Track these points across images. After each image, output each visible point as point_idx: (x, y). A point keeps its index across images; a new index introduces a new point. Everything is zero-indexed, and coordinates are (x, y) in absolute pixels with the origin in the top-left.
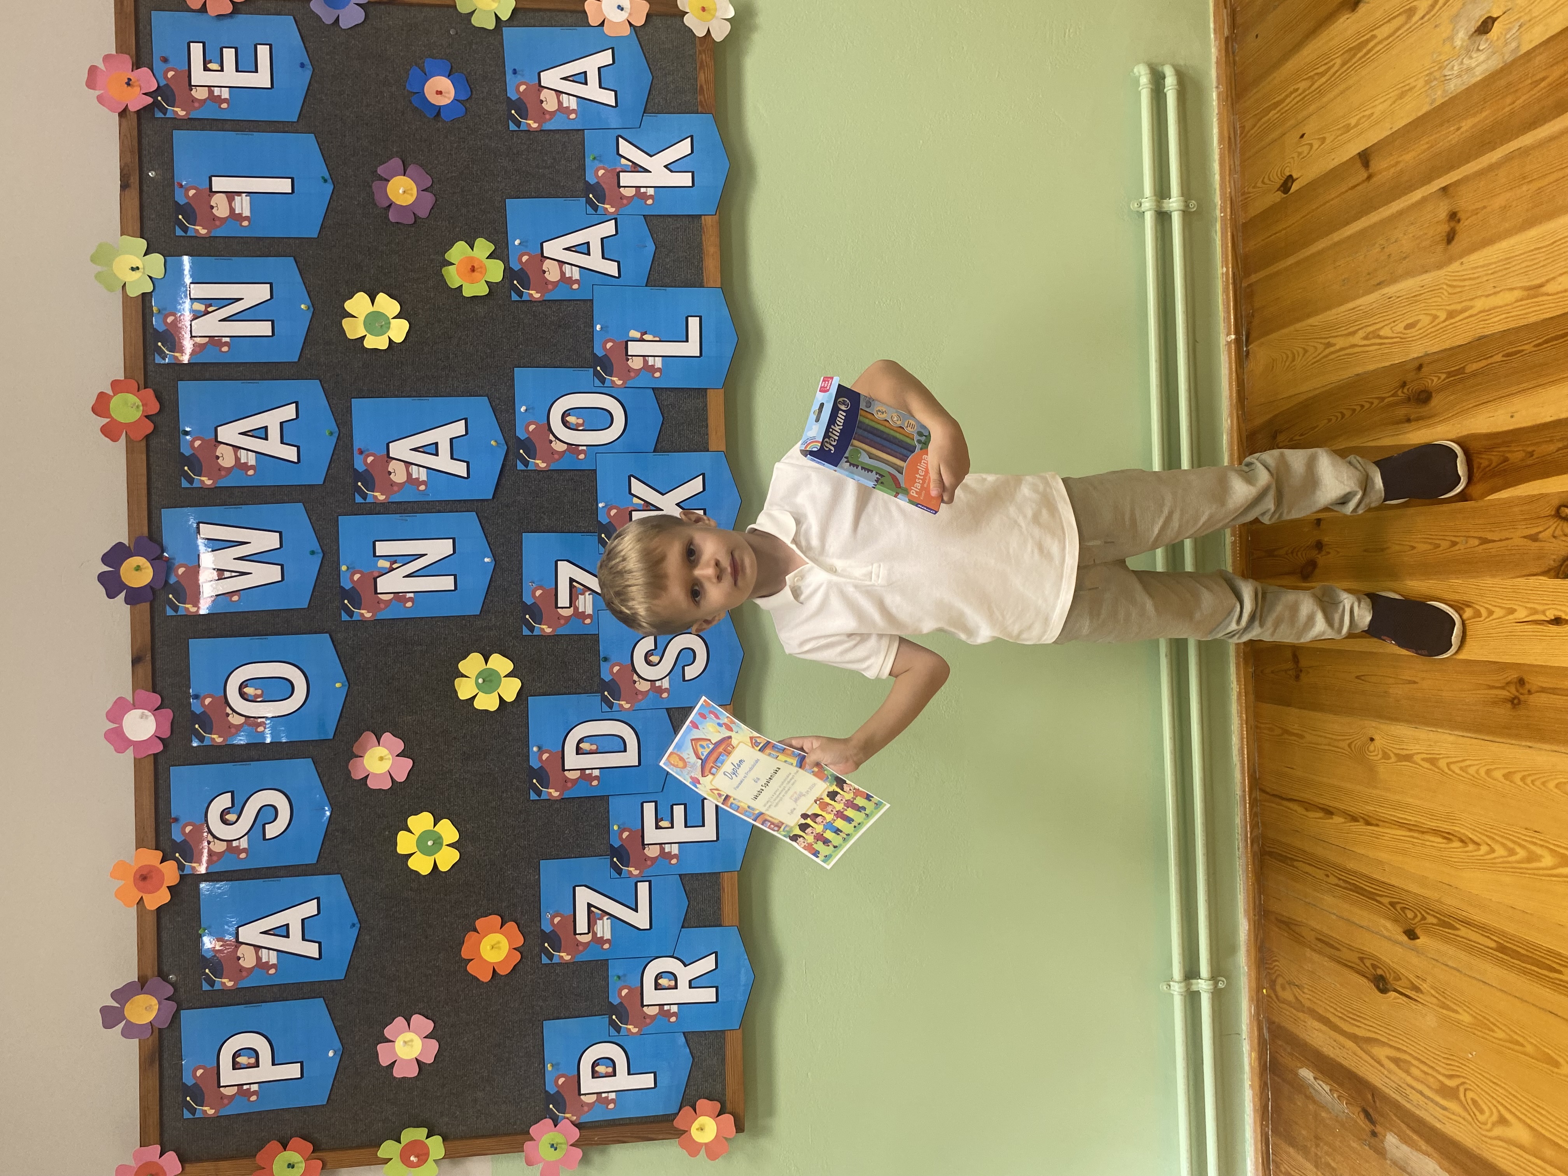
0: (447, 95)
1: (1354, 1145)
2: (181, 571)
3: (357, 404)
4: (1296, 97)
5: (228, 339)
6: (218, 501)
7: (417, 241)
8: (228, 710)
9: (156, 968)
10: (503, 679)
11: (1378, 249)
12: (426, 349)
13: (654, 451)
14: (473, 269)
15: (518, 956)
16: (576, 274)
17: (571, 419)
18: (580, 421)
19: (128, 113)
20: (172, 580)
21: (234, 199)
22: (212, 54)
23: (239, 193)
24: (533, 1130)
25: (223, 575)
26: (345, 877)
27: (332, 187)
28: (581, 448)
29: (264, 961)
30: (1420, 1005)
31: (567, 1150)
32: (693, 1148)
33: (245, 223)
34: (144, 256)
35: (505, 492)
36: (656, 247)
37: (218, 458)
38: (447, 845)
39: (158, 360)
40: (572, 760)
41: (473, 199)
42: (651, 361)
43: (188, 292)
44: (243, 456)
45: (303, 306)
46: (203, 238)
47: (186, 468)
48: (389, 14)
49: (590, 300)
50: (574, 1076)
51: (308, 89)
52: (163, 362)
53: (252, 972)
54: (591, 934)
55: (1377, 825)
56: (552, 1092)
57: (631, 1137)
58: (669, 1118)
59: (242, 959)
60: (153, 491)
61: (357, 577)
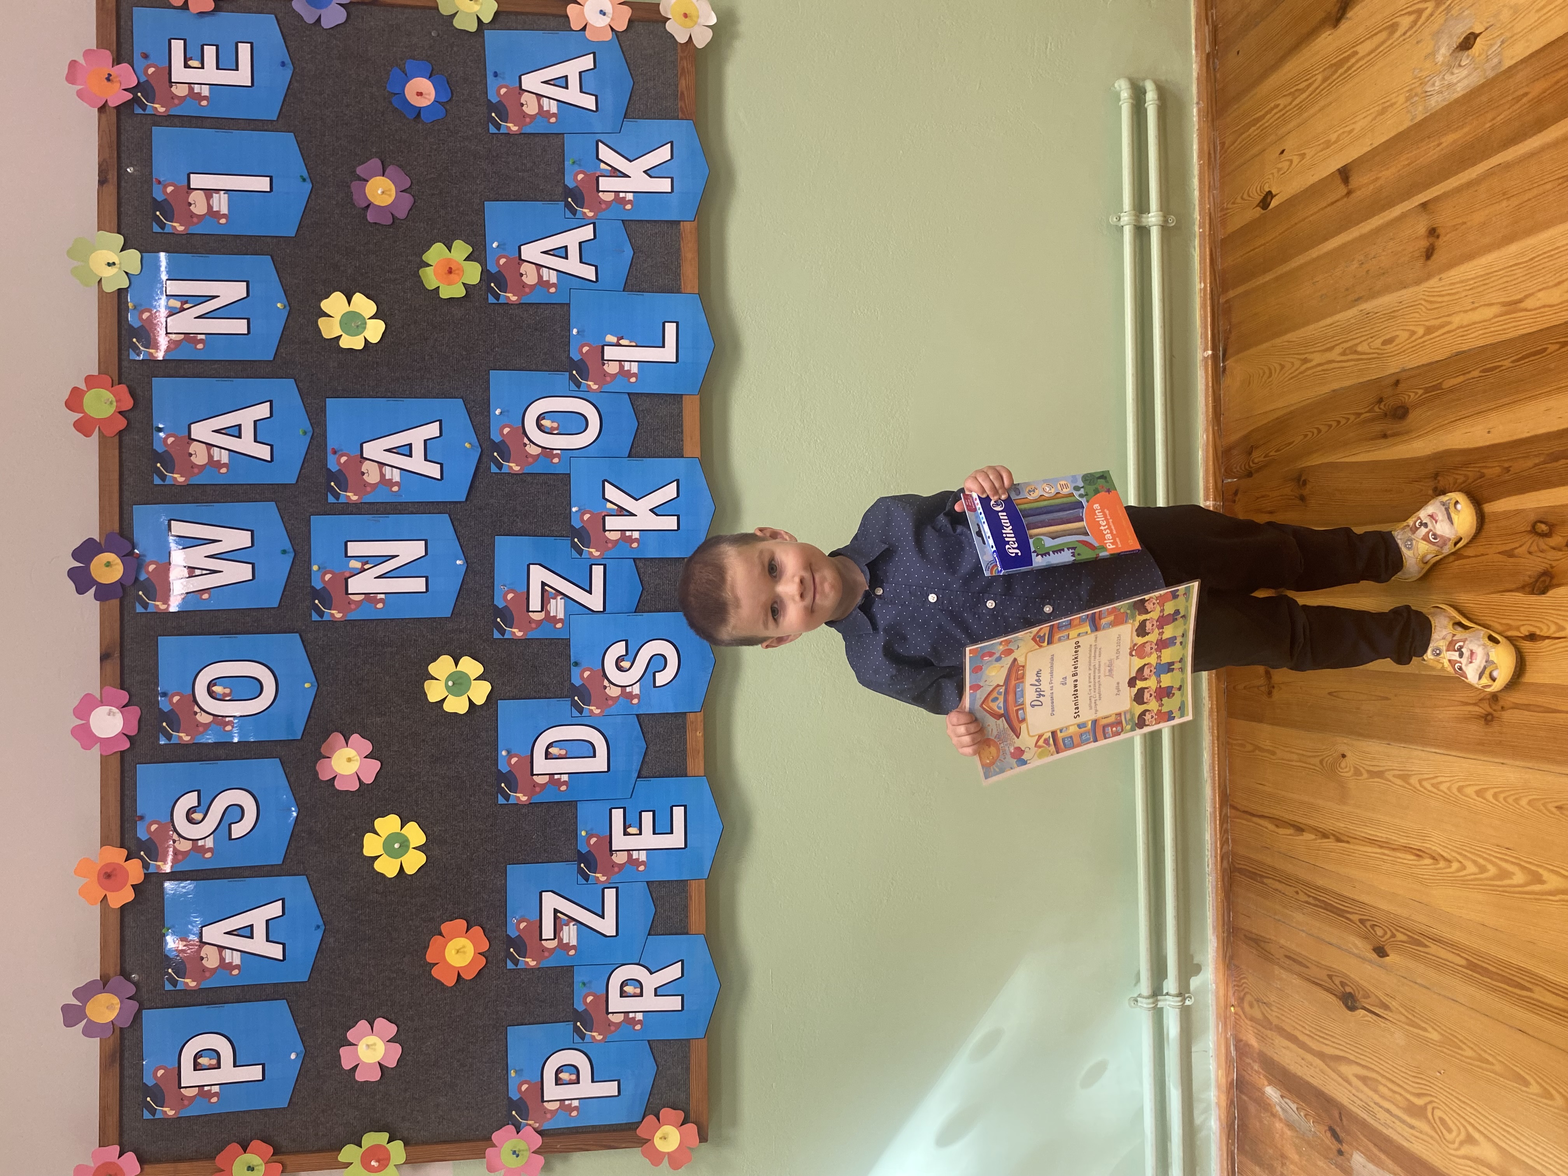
0: (427, 97)
1: (1320, 1164)
2: (151, 568)
3: (332, 404)
4: (1276, 113)
5: (203, 337)
6: (190, 498)
7: (395, 242)
8: (196, 709)
9: (119, 967)
10: (473, 682)
11: (1355, 264)
12: (402, 350)
13: (629, 456)
14: (450, 271)
15: (483, 961)
16: (553, 278)
17: (546, 423)
18: (555, 425)
19: (107, 108)
20: (143, 577)
21: (212, 197)
22: (193, 51)
23: (217, 191)
24: (495, 1136)
25: (194, 572)
26: (310, 879)
27: (311, 186)
28: (555, 452)
29: (227, 961)
30: (1387, 1022)
31: (529, 1157)
32: (656, 1157)
33: (223, 221)
34: (121, 251)
35: (478, 495)
36: (634, 253)
37: (191, 455)
38: (414, 848)
39: (133, 356)
40: (541, 765)
41: (451, 201)
42: (627, 366)
43: (164, 289)
44: (216, 454)
45: (279, 305)
46: (180, 235)
47: (159, 465)
48: (371, 14)
49: (567, 304)
50: (537, 1083)
51: (288, 88)
52: (137, 358)
53: (214, 973)
54: (556, 940)
55: (1348, 842)
56: (515, 1099)
57: (593, 1145)
58: (632, 1127)
59: (205, 960)
60: (125, 487)
61: (328, 577)
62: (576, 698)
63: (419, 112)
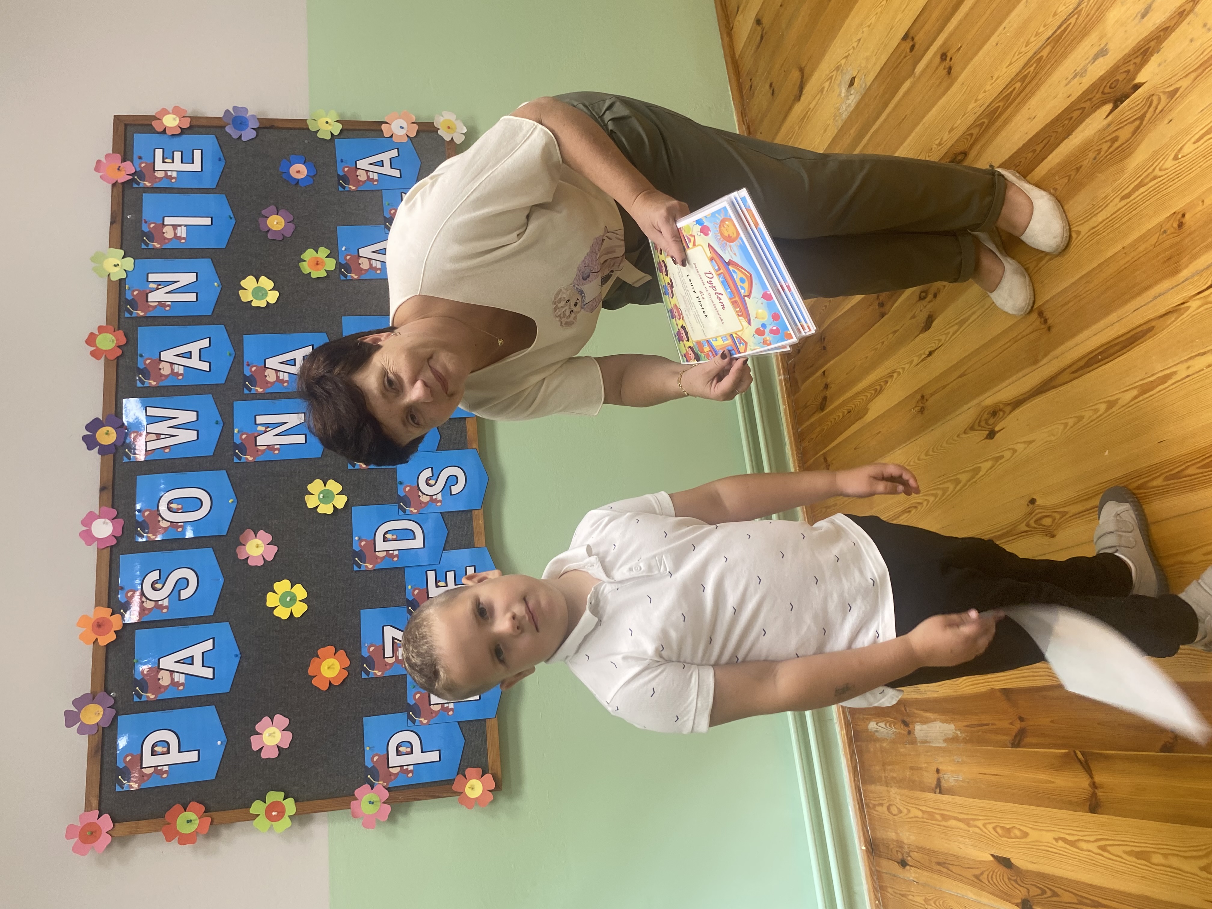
0: (302, 173)
2: (134, 435)
3: (247, 338)
5: (169, 303)
6: (160, 394)
7: (284, 249)
8: (159, 519)
9: (103, 688)
10: (336, 495)
12: (289, 307)
14: (317, 264)
15: (346, 673)
16: (379, 264)
19: (117, 184)
20: (127, 441)
21: (177, 229)
22: (168, 153)
23: (180, 226)
24: (357, 792)
25: (159, 437)
26: (232, 624)
27: (235, 221)
29: (176, 680)
31: (380, 806)
33: (183, 241)
34: (123, 258)
37: (160, 369)
38: (300, 601)
39: (127, 314)
40: (381, 545)
41: (317, 227)
43: (147, 278)
44: (176, 368)
45: (216, 284)
46: (157, 249)
47: (140, 376)
48: (271, 133)
50: (384, 755)
51: (222, 172)
52: (129, 315)
53: (167, 689)
56: (369, 767)
57: (424, 796)
58: (451, 782)
59: (161, 680)
60: (119, 389)
61: (244, 436)
62: (401, 504)
63: (298, 180)
